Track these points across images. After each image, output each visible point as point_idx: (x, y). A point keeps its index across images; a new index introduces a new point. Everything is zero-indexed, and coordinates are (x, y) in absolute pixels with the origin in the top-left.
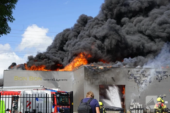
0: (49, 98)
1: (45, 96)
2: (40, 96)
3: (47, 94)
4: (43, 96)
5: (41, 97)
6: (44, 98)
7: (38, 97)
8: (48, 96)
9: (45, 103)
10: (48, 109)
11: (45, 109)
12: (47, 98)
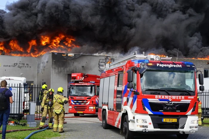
0: (22, 87)
1: (19, 86)
2: (13, 86)
3: (20, 84)
4: (16, 86)
5: (15, 87)
6: (18, 87)
7: (12, 87)
8: (21, 86)
9: (18, 93)
10: (21, 98)
11: (18, 98)
12: (20, 87)
